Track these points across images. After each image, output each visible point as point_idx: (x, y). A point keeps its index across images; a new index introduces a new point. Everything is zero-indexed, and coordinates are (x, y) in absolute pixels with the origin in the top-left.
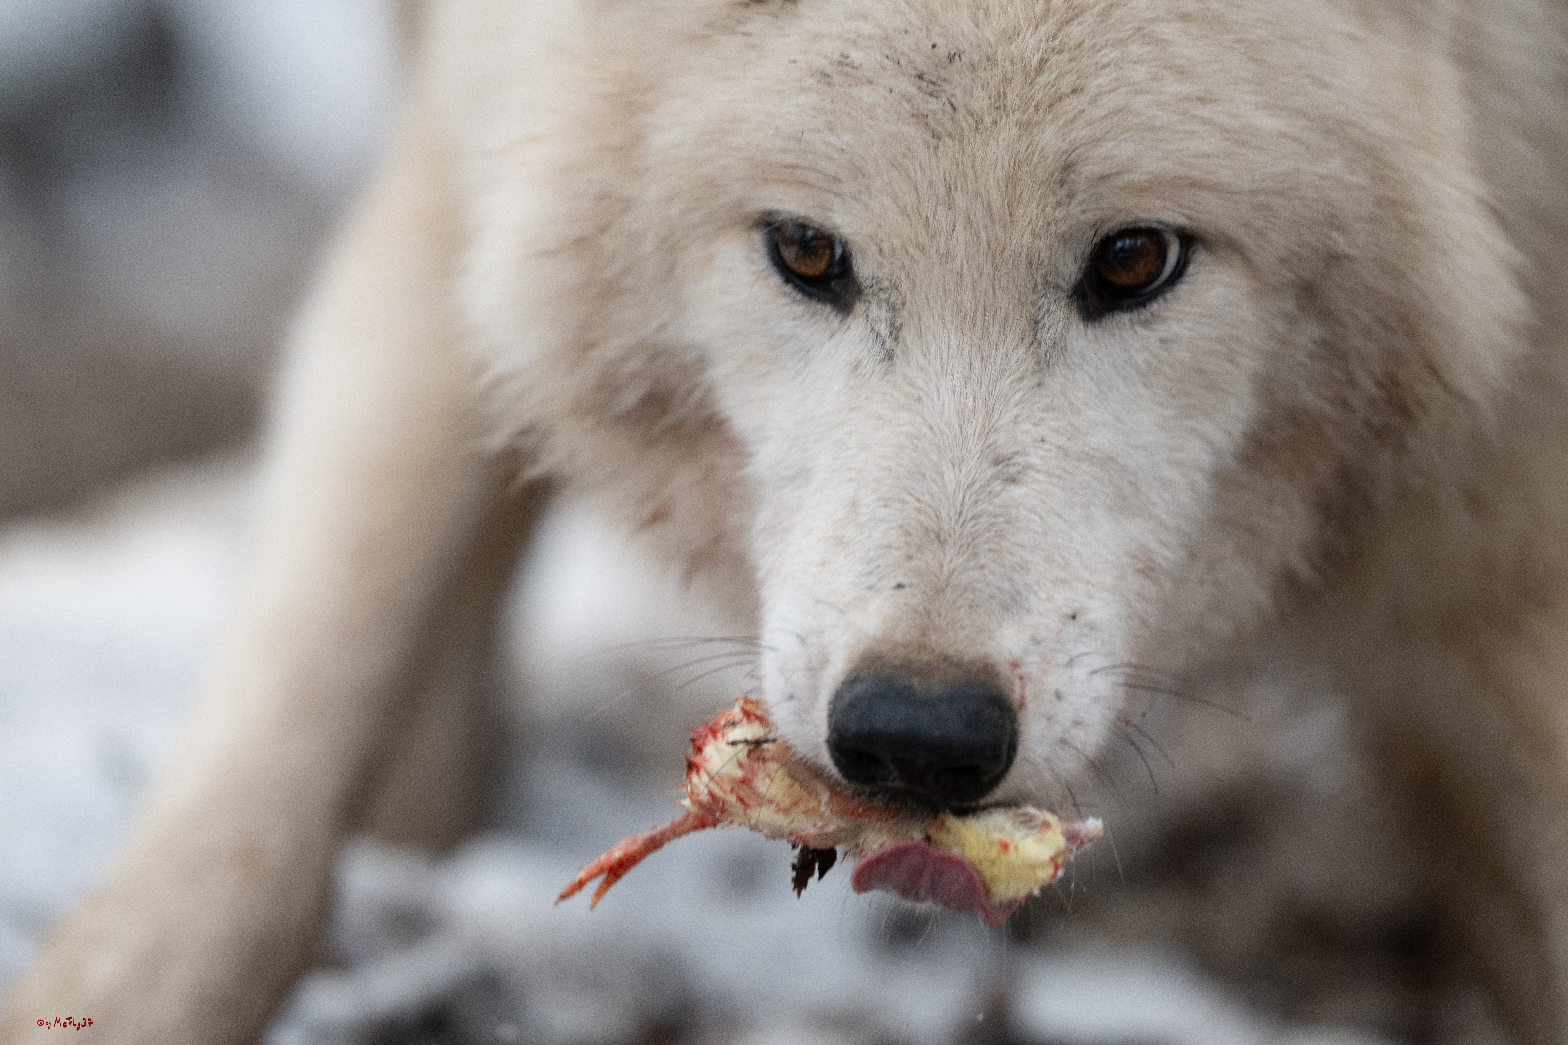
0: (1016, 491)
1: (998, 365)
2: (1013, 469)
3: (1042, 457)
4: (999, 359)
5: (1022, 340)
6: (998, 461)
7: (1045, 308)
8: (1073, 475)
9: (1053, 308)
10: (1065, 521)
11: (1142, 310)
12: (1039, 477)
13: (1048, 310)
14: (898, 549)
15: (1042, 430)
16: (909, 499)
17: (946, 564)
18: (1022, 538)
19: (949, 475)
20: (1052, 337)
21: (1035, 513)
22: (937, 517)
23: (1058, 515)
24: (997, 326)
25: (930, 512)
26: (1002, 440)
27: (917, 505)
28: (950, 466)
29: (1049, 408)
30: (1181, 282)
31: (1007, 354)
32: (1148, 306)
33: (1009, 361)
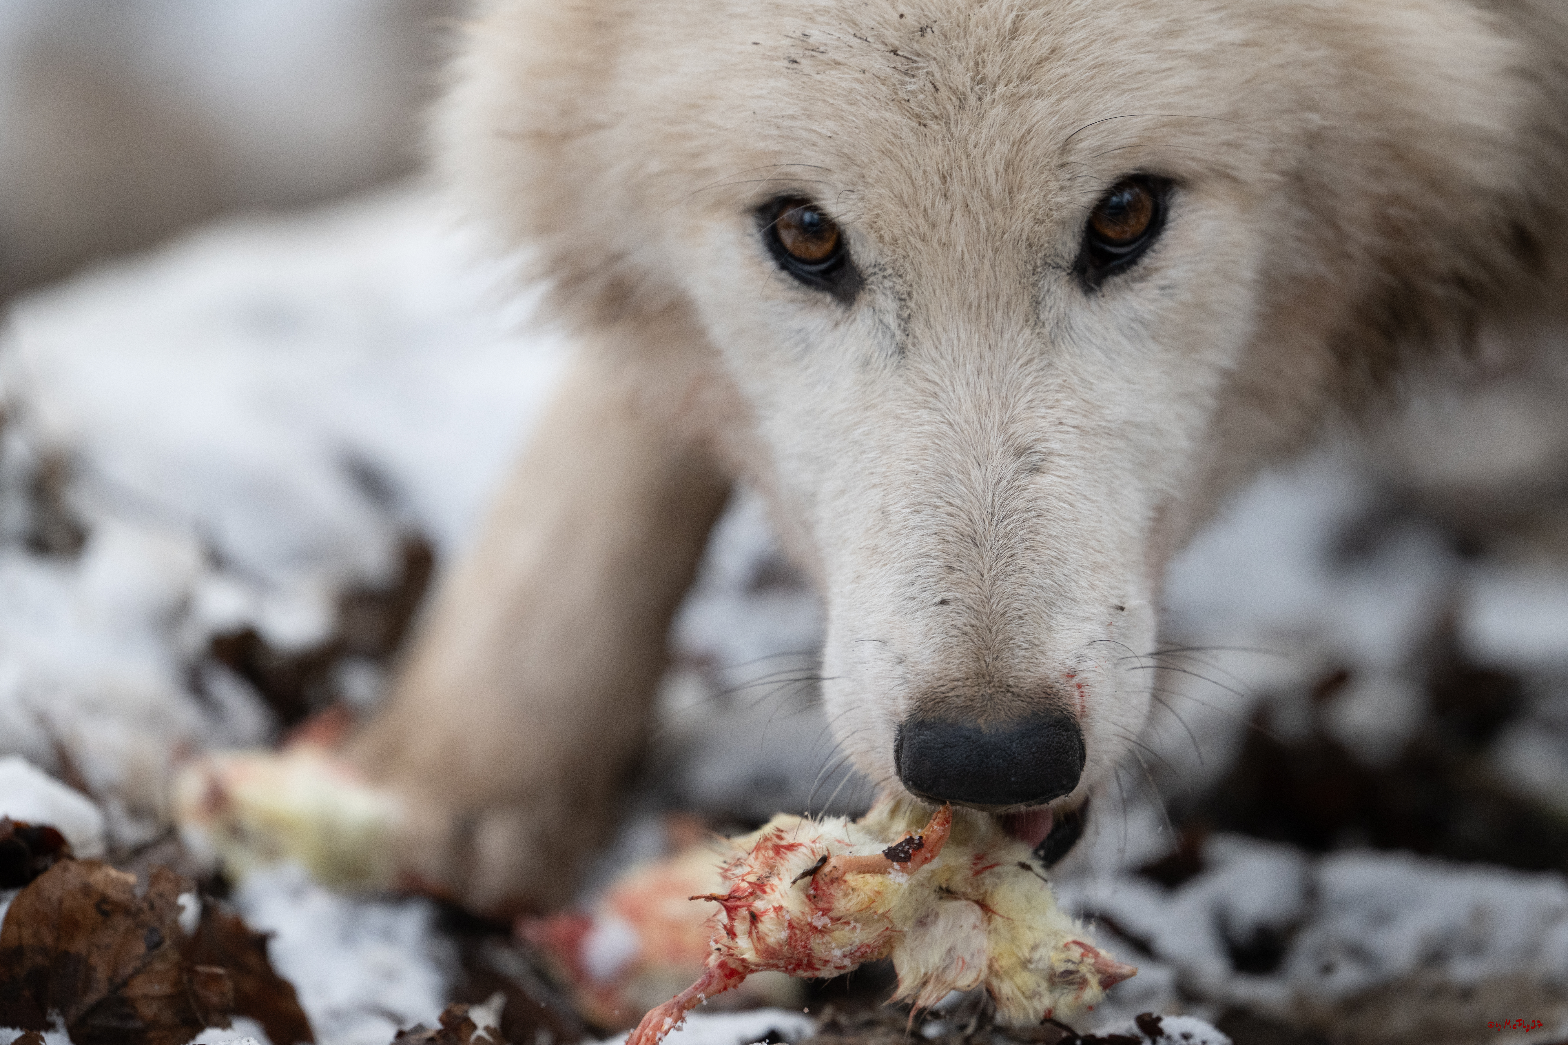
0: (1043, 481)
1: (1005, 352)
2: (1035, 458)
3: (1062, 441)
4: (1005, 345)
5: (1027, 321)
6: (1020, 452)
7: (1046, 288)
8: (1092, 451)
9: (1053, 288)
10: (1093, 501)
11: (1135, 268)
12: (1063, 462)
13: (1049, 290)
14: (936, 558)
15: (1059, 413)
16: (941, 503)
17: (986, 572)
18: (1055, 529)
19: (975, 473)
20: (1055, 316)
21: (1065, 502)
22: (970, 520)
23: (1085, 497)
24: (1000, 313)
25: (963, 515)
26: (1021, 431)
27: (949, 509)
28: (976, 464)
29: (1062, 388)
30: (1165, 230)
31: (1012, 339)
32: (1139, 261)
33: (1016, 345)
